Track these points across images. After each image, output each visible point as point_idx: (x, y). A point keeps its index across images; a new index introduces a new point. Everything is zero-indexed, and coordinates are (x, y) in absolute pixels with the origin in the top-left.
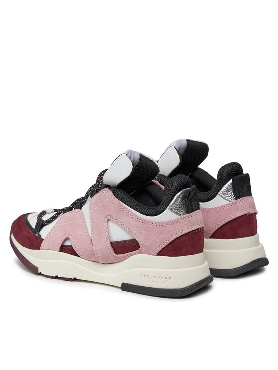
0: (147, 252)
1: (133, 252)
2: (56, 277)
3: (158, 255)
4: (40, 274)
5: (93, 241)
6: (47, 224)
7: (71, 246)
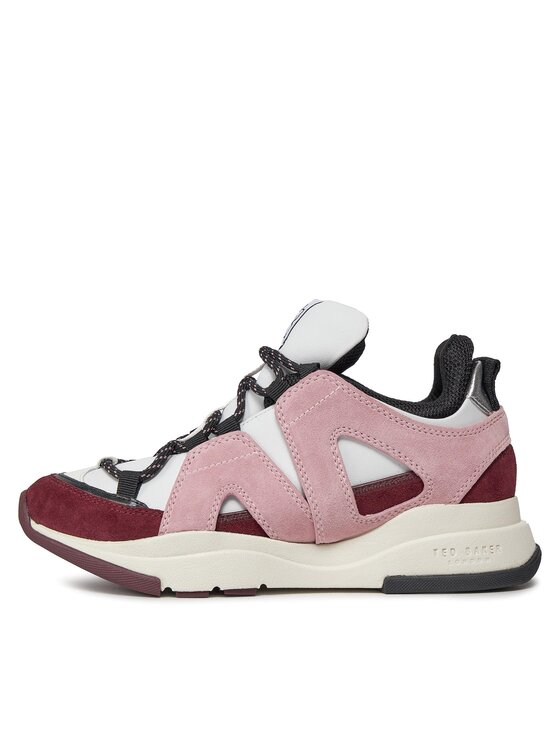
0: (442, 499)
1: (405, 503)
2: (217, 592)
3: (464, 501)
4: (169, 592)
5: (307, 494)
6: (150, 478)
7: (246, 513)
